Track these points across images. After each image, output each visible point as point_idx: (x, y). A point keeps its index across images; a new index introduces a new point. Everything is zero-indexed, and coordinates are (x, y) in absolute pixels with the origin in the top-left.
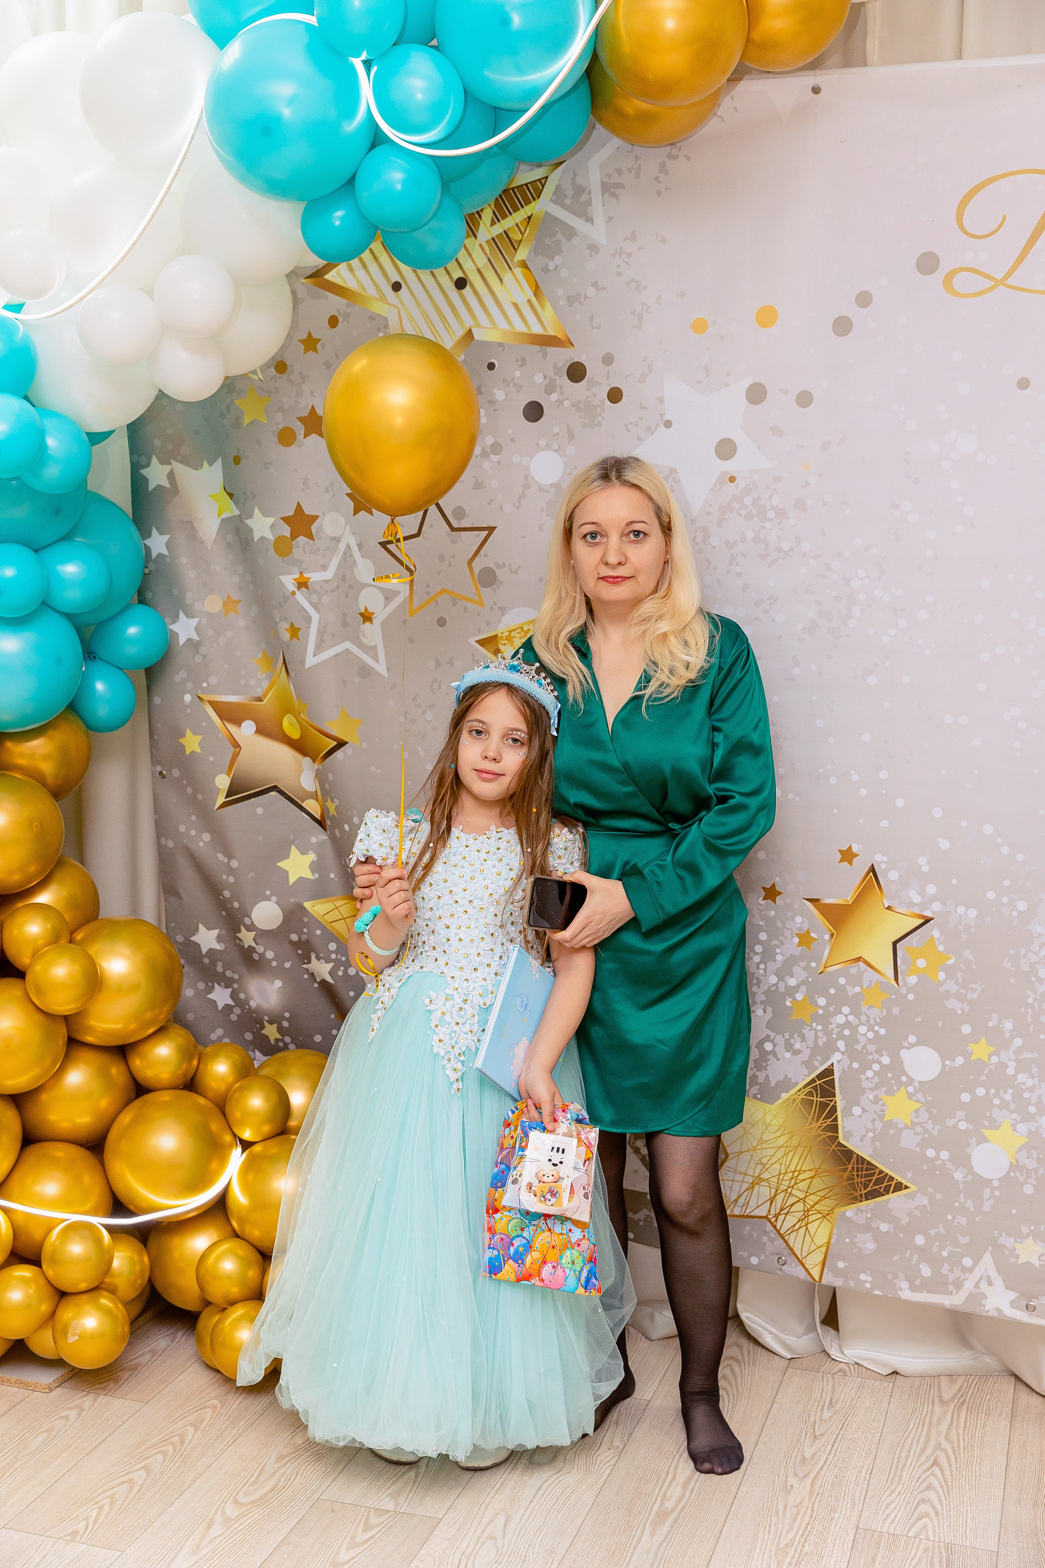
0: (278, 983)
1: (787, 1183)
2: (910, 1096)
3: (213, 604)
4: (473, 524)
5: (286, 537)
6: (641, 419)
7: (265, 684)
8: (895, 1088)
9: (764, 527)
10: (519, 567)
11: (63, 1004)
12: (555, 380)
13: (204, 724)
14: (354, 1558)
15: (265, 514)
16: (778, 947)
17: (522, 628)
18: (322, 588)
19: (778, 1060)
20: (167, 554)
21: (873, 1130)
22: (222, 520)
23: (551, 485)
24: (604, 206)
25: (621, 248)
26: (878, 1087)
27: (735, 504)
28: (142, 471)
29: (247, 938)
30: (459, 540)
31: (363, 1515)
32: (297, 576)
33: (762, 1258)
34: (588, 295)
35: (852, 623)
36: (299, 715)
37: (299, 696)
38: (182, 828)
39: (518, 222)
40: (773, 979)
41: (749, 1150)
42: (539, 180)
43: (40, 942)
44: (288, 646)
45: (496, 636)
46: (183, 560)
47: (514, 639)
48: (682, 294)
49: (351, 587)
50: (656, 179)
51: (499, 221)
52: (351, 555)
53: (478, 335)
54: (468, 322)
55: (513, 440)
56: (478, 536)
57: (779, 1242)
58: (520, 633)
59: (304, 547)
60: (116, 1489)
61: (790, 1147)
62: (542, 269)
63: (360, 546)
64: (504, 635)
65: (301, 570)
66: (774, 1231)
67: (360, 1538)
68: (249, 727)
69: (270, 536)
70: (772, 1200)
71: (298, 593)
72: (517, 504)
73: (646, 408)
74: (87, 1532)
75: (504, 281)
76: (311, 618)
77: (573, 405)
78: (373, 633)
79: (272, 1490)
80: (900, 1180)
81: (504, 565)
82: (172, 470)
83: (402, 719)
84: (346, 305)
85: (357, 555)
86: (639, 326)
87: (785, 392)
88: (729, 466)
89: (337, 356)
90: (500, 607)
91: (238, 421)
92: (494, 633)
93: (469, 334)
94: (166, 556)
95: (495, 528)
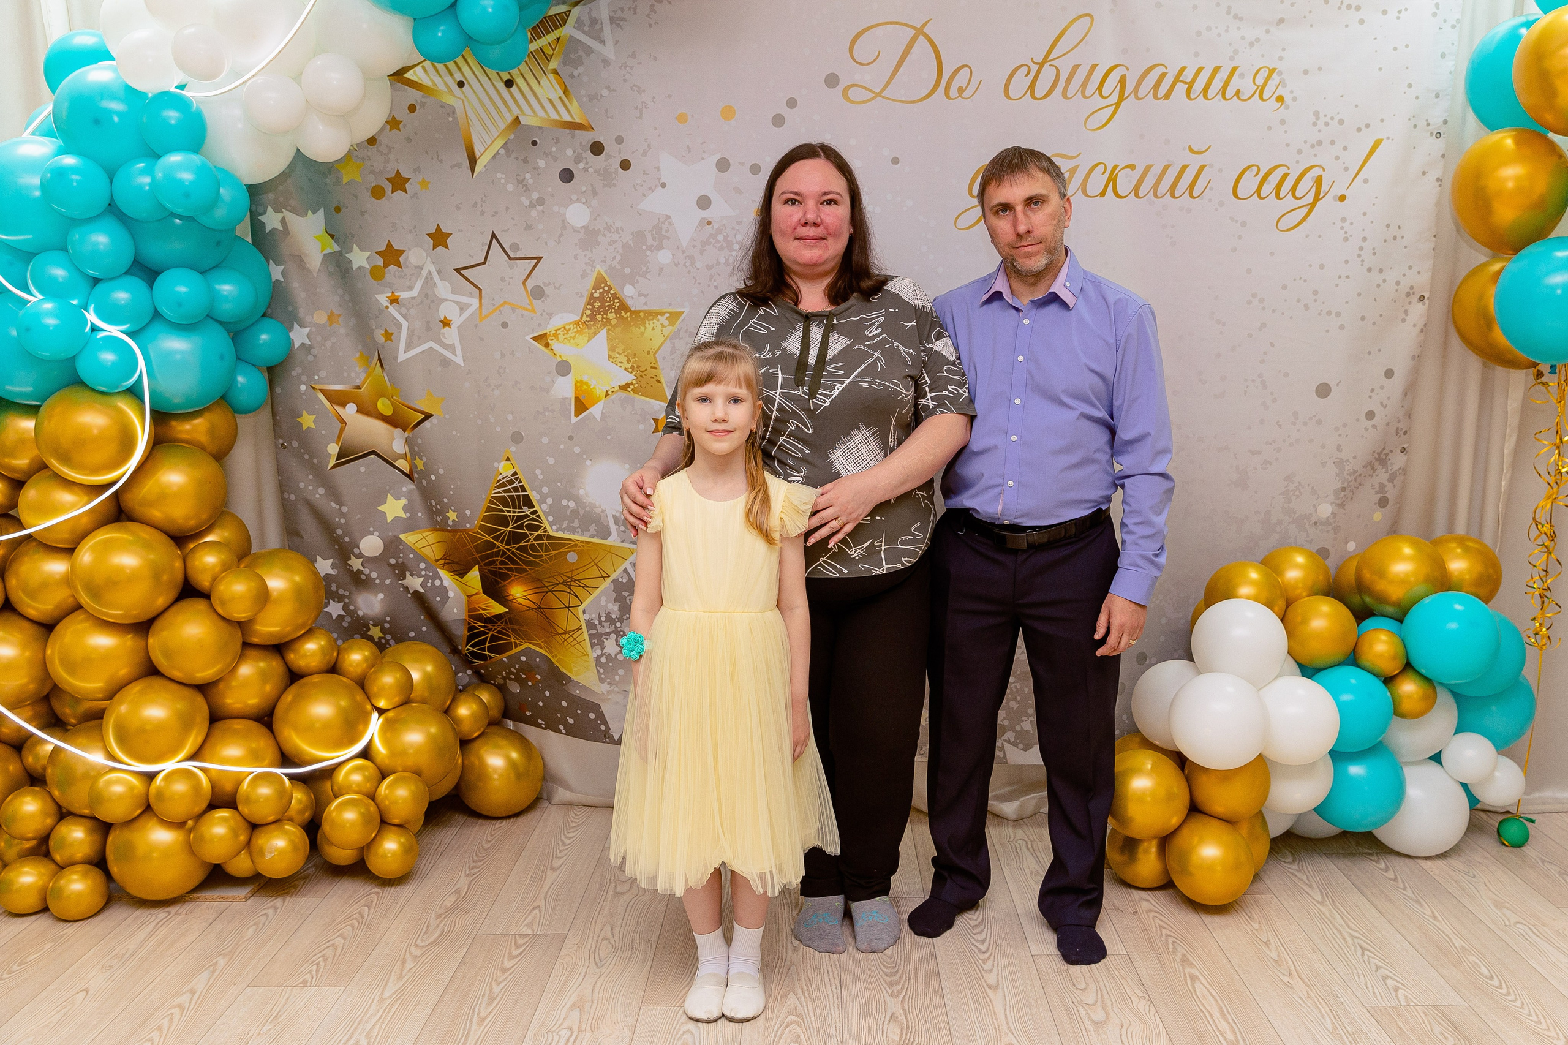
0: (381, 596)
3: (321, 318)
4: (525, 255)
5: (380, 266)
6: (644, 180)
7: (363, 376)
9: (731, 255)
10: (561, 285)
11: (240, 612)
12: (581, 154)
13: (317, 407)
15: (362, 249)
17: (564, 328)
18: (409, 303)
20: (283, 279)
22: (324, 254)
23: (581, 227)
24: (612, 32)
25: (625, 63)
27: (712, 240)
28: (259, 217)
29: (356, 564)
30: (515, 266)
32: (390, 295)
34: (603, 94)
36: (391, 396)
37: (392, 383)
38: (302, 485)
39: (550, 42)
42: (565, 13)
43: (217, 569)
44: (383, 347)
45: (546, 333)
46: (296, 285)
47: (559, 336)
48: (670, 96)
49: (433, 301)
50: (648, 16)
51: (535, 40)
52: (432, 279)
53: (524, 120)
54: (516, 112)
55: (553, 196)
56: (529, 263)
58: (563, 331)
59: (394, 274)
60: (325, 951)
62: (569, 76)
63: (439, 272)
64: (551, 333)
65: (393, 290)
67: (515, 952)
68: (352, 408)
69: (365, 265)
71: (390, 307)
72: (557, 241)
73: (647, 174)
74: (314, 979)
75: (541, 82)
76: (402, 325)
77: (595, 171)
78: (451, 335)
79: (441, 935)
81: (550, 284)
82: (283, 217)
83: (476, 396)
84: (422, 97)
85: (436, 278)
86: (640, 118)
87: (742, 164)
88: (706, 214)
89: (416, 133)
90: (547, 314)
91: (338, 181)
92: (544, 332)
93: (517, 120)
94: (282, 282)
95: (542, 257)
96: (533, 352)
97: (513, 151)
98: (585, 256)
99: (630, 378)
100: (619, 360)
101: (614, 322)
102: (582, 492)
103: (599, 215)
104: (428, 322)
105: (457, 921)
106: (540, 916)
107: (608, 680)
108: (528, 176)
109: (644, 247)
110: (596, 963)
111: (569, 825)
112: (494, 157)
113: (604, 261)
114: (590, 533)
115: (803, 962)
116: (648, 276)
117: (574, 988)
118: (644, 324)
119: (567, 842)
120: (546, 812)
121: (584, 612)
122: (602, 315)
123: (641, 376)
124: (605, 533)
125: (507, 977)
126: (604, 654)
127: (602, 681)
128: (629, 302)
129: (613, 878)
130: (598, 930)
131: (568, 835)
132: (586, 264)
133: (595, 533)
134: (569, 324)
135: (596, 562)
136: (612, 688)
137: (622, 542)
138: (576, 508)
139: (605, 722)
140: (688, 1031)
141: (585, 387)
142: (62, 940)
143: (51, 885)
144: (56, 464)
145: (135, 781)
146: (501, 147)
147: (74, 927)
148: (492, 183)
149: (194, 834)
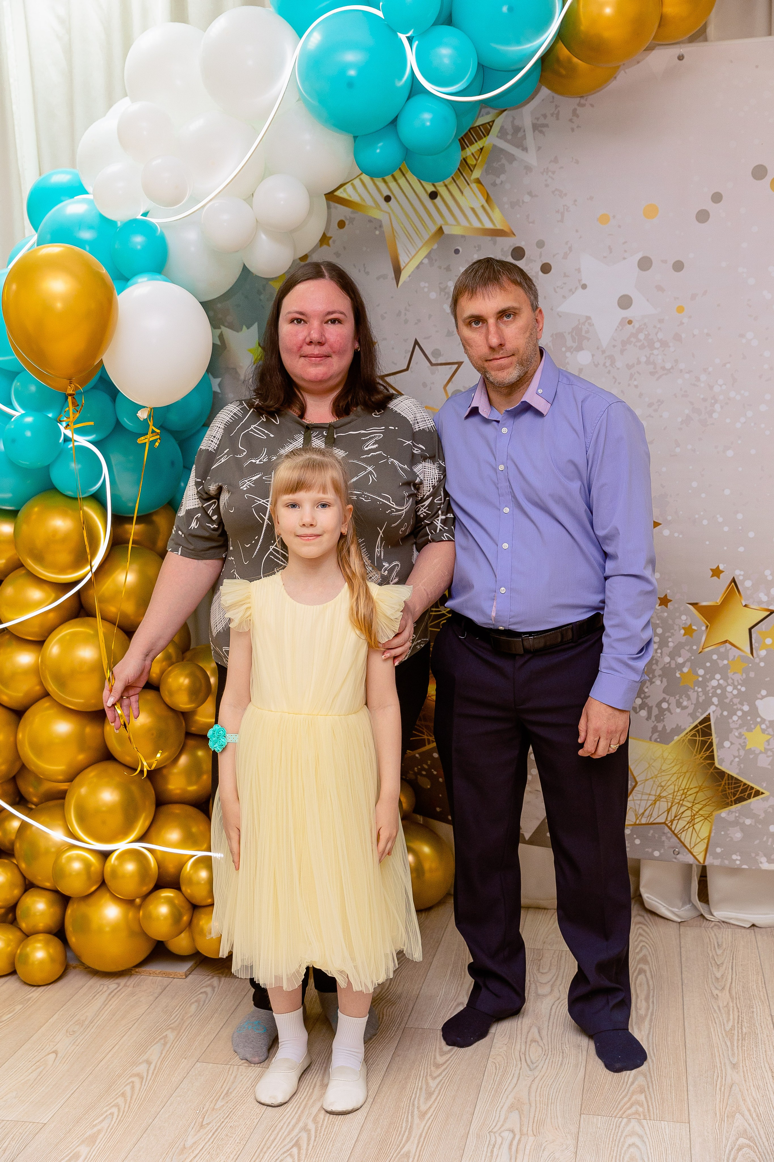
1: (679, 798)
2: (763, 731)
4: (447, 360)
6: (565, 284)
8: (753, 726)
9: (653, 354)
11: (185, 704)
16: (671, 637)
19: (672, 714)
20: (221, 391)
21: (739, 757)
24: (534, 139)
25: (547, 168)
26: (741, 726)
27: (632, 339)
30: (437, 372)
33: (662, 851)
34: (526, 200)
35: (715, 415)
39: (473, 151)
40: (667, 659)
41: (652, 778)
42: (488, 123)
43: (164, 663)
46: (232, 395)
48: (592, 198)
50: (571, 120)
53: (446, 230)
54: (440, 222)
56: (450, 368)
57: (674, 840)
61: (681, 773)
62: (492, 184)
66: (671, 832)
70: (669, 811)
73: (568, 276)
75: (464, 193)
80: (758, 788)
82: (222, 332)
84: (351, 213)
86: (562, 221)
87: (665, 262)
88: (627, 314)
89: (345, 248)
93: (440, 230)
94: (219, 393)
95: (462, 363)
97: (436, 260)
105: (385, 1011)
109: (564, 349)
110: (528, 1065)
112: (418, 267)
115: (745, 1081)
117: (510, 1089)
125: (441, 1073)
130: (525, 1031)
140: (634, 1144)
142: (29, 1002)
143: (19, 951)
144: (31, 564)
145: (92, 858)
146: (425, 257)
147: (38, 992)
148: (416, 291)
149: (141, 913)
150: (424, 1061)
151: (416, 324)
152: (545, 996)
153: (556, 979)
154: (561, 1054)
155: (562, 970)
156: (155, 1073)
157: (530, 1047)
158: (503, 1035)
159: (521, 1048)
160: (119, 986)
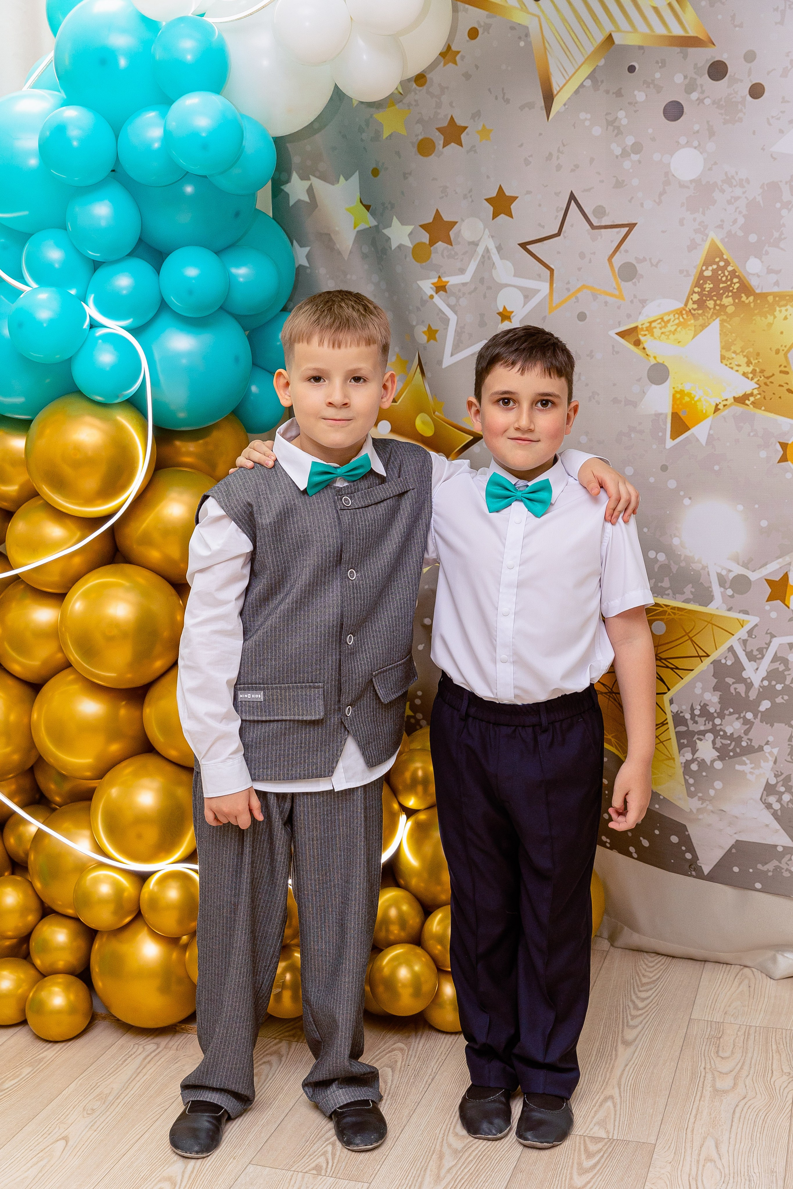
4: (613, 221)
5: (425, 243)
6: (783, 112)
10: (660, 261)
12: (695, 79)
14: (589, 1182)
15: (403, 222)
17: (662, 319)
18: (459, 291)
20: (307, 265)
22: (358, 232)
23: (691, 181)
28: (282, 187)
30: (599, 237)
31: (580, 1143)
32: (436, 280)
36: (434, 413)
37: (435, 395)
44: (425, 348)
45: (636, 327)
46: (322, 271)
47: (654, 330)
49: (489, 288)
52: (489, 258)
53: (618, 39)
54: (609, 27)
55: (653, 139)
56: (618, 233)
58: (660, 323)
59: (442, 252)
63: (499, 249)
64: (644, 326)
65: (440, 274)
68: (383, 427)
69: (408, 243)
71: (436, 296)
72: (657, 201)
73: (788, 102)
76: (449, 320)
77: (714, 103)
81: (644, 259)
82: (311, 185)
84: (488, 17)
85: (495, 256)
86: (781, 23)
89: (477, 67)
90: (640, 300)
91: (378, 134)
92: (633, 325)
93: (610, 39)
94: (307, 267)
95: (635, 224)
96: (618, 353)
97: (602, 82)
98: (695, 220)
99: (749, 386)
100: (735, 363)
101: (730, 309)
102: (676, 541)
103: (716, 163)
104: (482, 315)
106: (615, 1111)
107: (700, 795)
108: (621, 114)
109: (779, 205)
111: (641, 981)
112: (577, 92)
113: (721, 227)
114: (684, 597)
116: (782, 245)
118: (772, 311)
119: (641, 1005)
120: (608, 957)
121: (671, 702)
122: (715, 301)
123: (766, 384)
124: (706, 598)
126: (696, 759)
127: (691, 795)
128: (754, 282)
129: (708, 1066)
130: (697, 1144)
131: (639, 994)
132: (696, 231)
133: (691, 597)
134: (668, 314)
135: (691, 635)
136: (704, 805)
137: (729, 610)
138: (666, 562)
139: (691, 849)
141: (687, 399)
142: (41, 1065)
143: (31, 995)
144: (46, 491)
145: (125, 882)
146: (587, 78)
147: (54, 1050)
148: (574, 125)
149: (187, 954)
150: (557, 1182)
151: (573, 170)
152: (725, 1092)
153: (741, 1068)
154: (747, 1182)
155: (749, 1055)
156: (192, 1177)
157: (703, 1169)
158: (667, 1148)
159: (691, 1169)
160: (157, 1048)
